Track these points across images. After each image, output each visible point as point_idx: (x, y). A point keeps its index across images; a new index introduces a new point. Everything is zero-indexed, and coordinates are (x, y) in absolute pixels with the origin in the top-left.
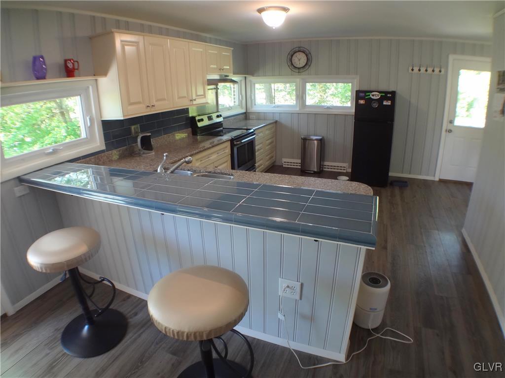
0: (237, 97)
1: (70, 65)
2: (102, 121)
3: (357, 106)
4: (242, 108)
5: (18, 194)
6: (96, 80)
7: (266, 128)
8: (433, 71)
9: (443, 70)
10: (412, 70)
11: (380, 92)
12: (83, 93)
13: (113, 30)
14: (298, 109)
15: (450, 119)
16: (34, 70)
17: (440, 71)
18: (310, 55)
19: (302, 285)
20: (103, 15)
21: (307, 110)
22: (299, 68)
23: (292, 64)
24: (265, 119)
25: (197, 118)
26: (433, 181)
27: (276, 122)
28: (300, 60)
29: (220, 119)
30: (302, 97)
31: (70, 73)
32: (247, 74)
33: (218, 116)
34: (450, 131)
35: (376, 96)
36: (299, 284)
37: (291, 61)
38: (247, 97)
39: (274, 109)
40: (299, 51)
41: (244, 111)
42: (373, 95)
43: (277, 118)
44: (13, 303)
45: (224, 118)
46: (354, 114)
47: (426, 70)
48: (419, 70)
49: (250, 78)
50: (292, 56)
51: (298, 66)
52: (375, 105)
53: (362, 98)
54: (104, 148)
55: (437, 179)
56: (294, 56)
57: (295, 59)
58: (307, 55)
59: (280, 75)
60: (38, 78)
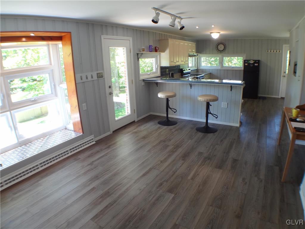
0: (193, 62)
1: (157, 48)
2: (161, 67)
3: (245, 66)
4: (196, 67)
5: (142, 85)
6: (160, 54)
7: (206, 75)
8: (277, 51)
9: (281, 51)
10: (268, 51)
11: (253, 60)
12: (156, 57)
13: (169, 39)
14: (220, 68)
15: (284, 71)
16: (149, 49)
17: (279, 51)
18: (225, 46)
19: (228, 103)
20: (166, 34)
21: (224, 68)
22: (221, 51)
23: (218, 49)
24: (205, 72)
25: (183, 69)
26: (278, 98)
27: (210, 73)
28: (221, 47)
29: (190, 71)
30: (222, 63)
31: (156, 51)
32: (198, 53)
33: (189, 70)
34: (284, 76)
35: (252, 62)
36: (227, 103)
37: (217, 48)
38: (198, 63)
39: (210, 68)
40: (221, 44)
41: (196, 69)
42: (251, 62)
43: (211, 72)
44: (137, 118)
45: (191, 71)
46: (243, 70)
47: (274, 51)
48: (271, 51)
49: (199, 55)
50: (218, 46)
51: (220, 50)
52: (252, 66)
53: (246, 63)
54: (160, 75)
55: (280, 97)
56: (219, 45)
57: (219, 47)
58: (224, 46)
59: (212, 54)
60: (150, 52)
